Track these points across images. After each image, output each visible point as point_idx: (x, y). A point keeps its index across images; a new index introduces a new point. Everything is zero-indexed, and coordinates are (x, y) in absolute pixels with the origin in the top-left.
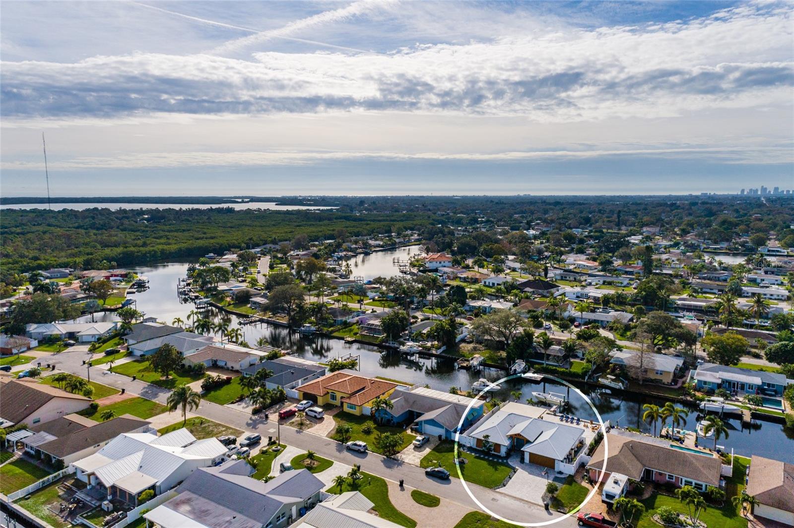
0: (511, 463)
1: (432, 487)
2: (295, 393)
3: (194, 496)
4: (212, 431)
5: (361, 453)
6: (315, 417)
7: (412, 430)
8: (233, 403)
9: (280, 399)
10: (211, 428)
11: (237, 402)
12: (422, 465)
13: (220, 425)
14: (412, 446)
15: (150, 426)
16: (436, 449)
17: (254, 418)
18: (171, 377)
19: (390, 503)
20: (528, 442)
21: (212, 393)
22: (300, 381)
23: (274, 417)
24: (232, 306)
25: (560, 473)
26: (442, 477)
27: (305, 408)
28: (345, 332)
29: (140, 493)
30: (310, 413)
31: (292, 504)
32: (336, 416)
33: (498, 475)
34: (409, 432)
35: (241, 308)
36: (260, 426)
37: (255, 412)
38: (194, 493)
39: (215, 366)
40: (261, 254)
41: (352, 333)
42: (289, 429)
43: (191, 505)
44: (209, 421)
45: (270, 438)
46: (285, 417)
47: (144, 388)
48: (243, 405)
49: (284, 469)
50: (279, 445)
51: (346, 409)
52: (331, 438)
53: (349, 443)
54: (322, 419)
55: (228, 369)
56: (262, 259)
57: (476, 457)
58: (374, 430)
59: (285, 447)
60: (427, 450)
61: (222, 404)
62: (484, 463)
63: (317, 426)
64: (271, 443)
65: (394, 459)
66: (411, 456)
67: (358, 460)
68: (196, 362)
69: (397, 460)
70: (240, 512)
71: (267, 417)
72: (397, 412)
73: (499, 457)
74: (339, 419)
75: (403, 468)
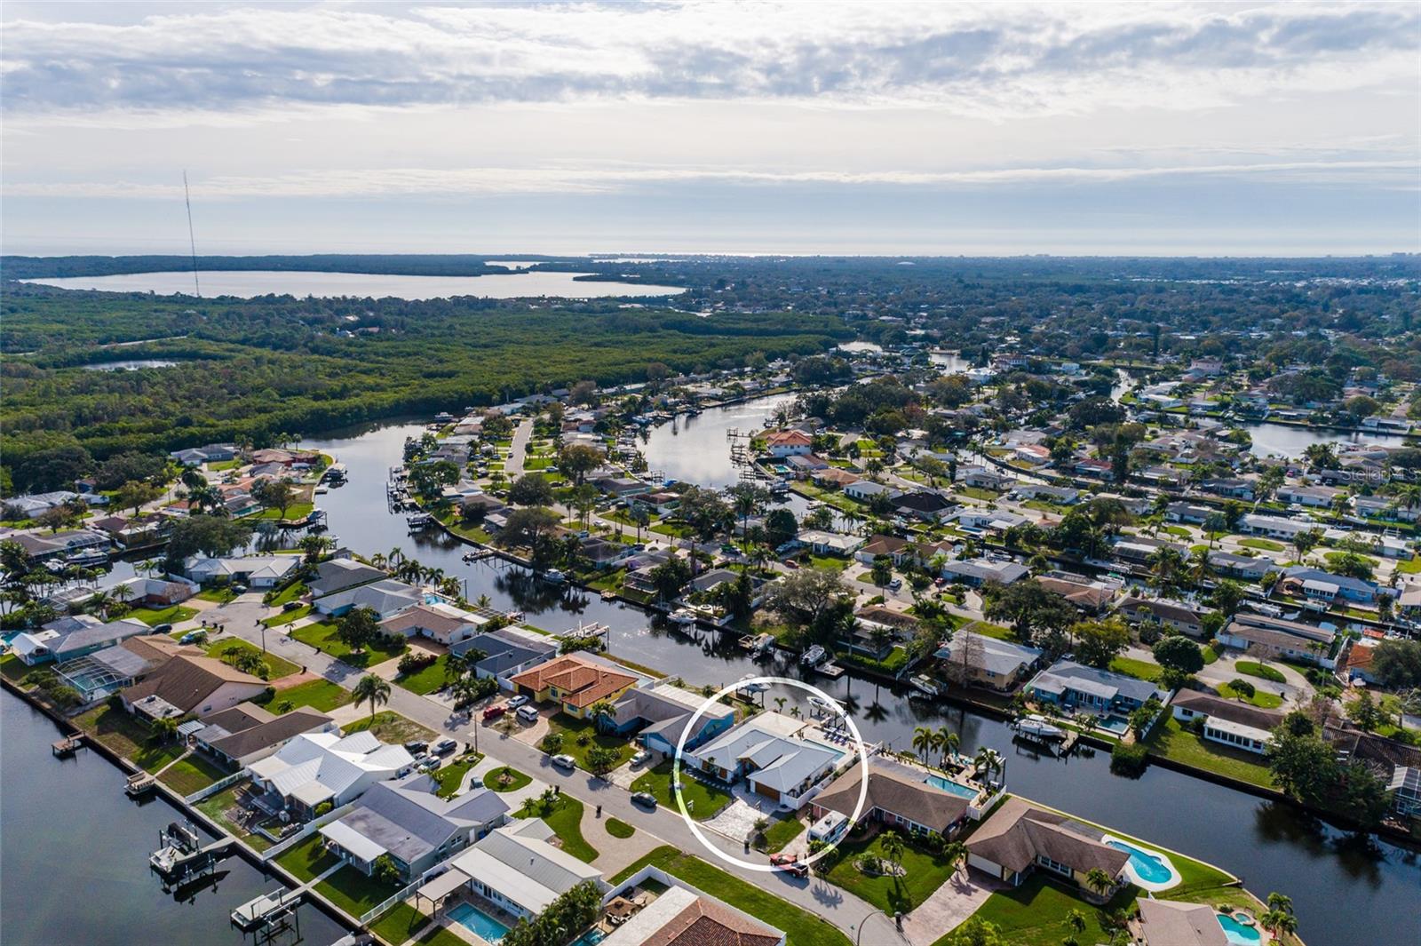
0: (733, 792)
1: (631, 815)
2: (510, 684)
3: (371, 812)
4: (404, 731)
5: (566, 770)
6: (527, 719)
7: (637, 742)
8: (433, 693)
9: (490, 691)
10: (402, 728)
11: (439, 691)
12: (632, 789)
13: (413, 723)
14: (629, 764)
15: (332, 723)
16: (655, 771)
17: (455, 715)
18: (363, 650)
19: (579, 830)
20: (758, 768)
21: (411, 678)
22: (519, 667)
23: (478, 715)
24: (459, 526)
25: (784, 806)
26: (646, 805)
27: (518, 706)
28: (604, 582)
29: (316, 806)
30: (521, 713)
31: (471, 828)
32: (552, 719)
33: (713, 805)
34: (632, 745)
35: (471, 531)
36: (460, 727)
37: (458, 708)
38: (371, 808)
39: (419, 637)
40: (523, 413)
41: (615, 584)
42: (493, 733)
43: (366, 822)
44: (401, 718)
45: (468, 745)
46: (492, 717)
47: (330, 665)
48: (446, 696)
49: (475, 785)
50: (476, 754)
51: (566, 710)
52: (539, 748)
53: (556, 757)
54: (534, 722)
55: (435, 641)
56: (521, 424)
57: (697, 782)
58: (592, 741)
59: (482, 757)
60: (645, 770)
61: (420, 694)
62: (704, 789)
63: (527, 731)
64: (468, 751)
65: (603, 779)
66: (623, 776)
67: (559, 778)
68: (394, 631)
69: (605, 780)
70: (415, 833)
71: (470, 715)
72: (620, 721)
73: (725, 783)
74: (554, 723)
75: (609, 792)
